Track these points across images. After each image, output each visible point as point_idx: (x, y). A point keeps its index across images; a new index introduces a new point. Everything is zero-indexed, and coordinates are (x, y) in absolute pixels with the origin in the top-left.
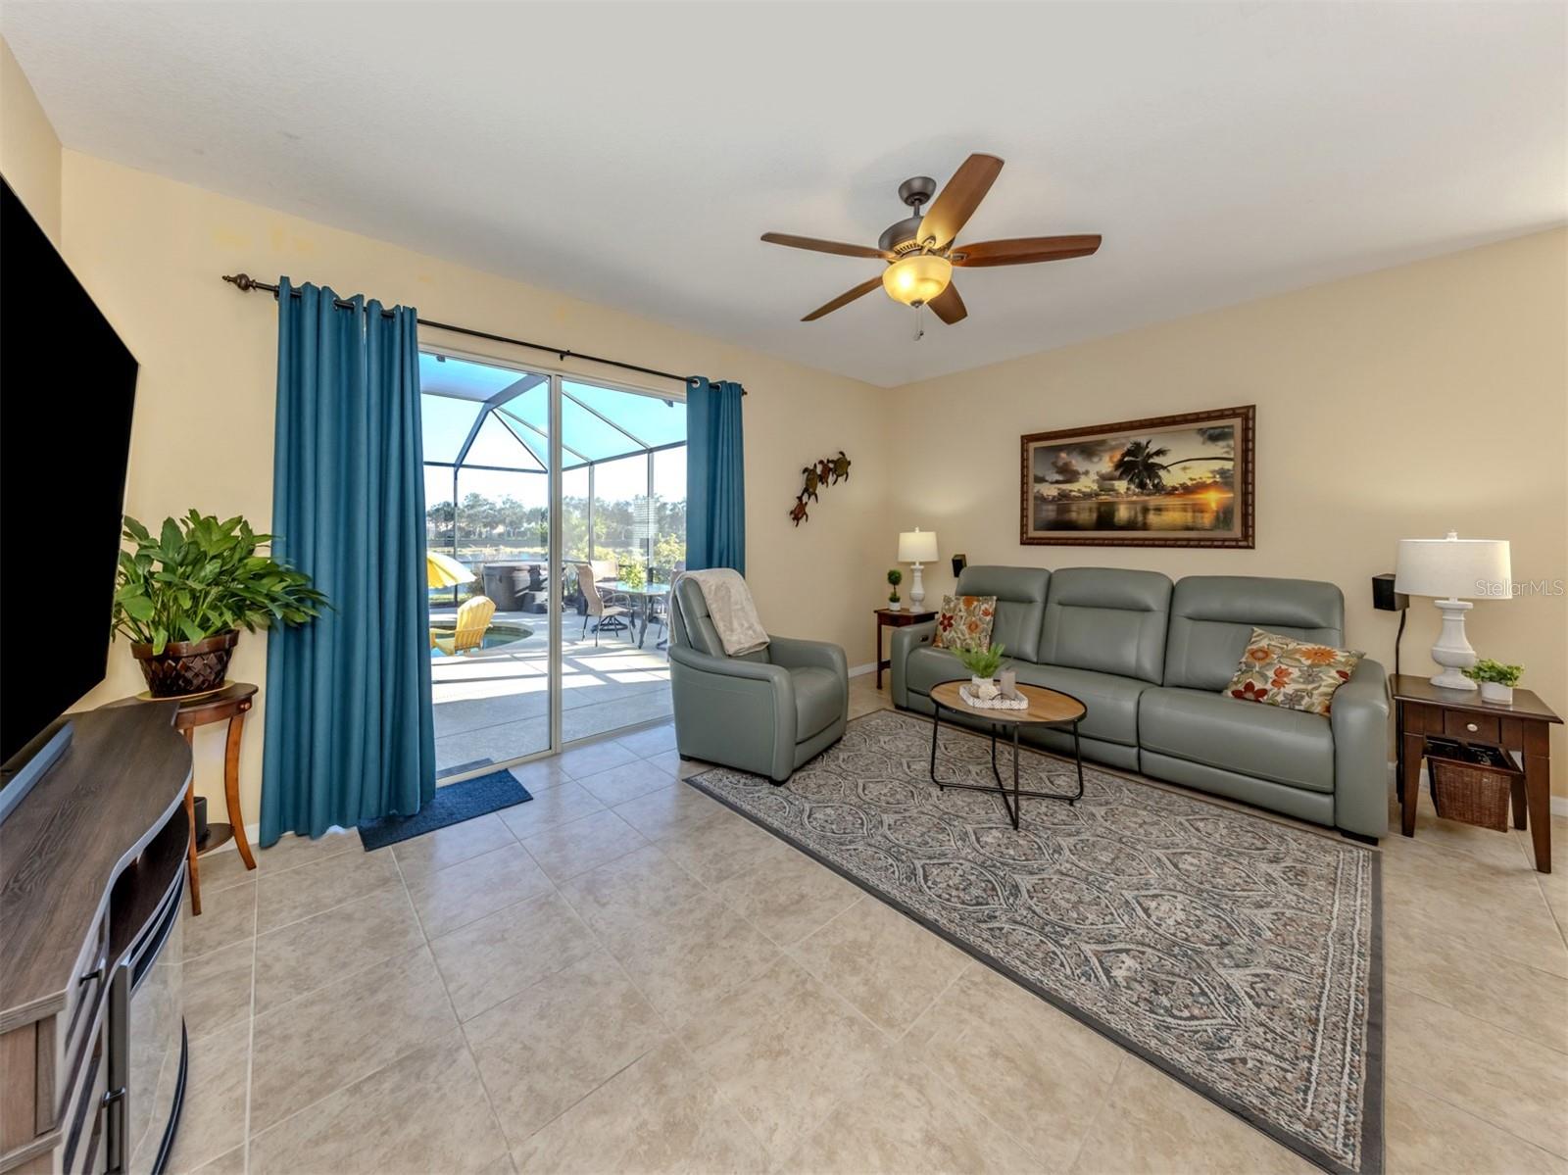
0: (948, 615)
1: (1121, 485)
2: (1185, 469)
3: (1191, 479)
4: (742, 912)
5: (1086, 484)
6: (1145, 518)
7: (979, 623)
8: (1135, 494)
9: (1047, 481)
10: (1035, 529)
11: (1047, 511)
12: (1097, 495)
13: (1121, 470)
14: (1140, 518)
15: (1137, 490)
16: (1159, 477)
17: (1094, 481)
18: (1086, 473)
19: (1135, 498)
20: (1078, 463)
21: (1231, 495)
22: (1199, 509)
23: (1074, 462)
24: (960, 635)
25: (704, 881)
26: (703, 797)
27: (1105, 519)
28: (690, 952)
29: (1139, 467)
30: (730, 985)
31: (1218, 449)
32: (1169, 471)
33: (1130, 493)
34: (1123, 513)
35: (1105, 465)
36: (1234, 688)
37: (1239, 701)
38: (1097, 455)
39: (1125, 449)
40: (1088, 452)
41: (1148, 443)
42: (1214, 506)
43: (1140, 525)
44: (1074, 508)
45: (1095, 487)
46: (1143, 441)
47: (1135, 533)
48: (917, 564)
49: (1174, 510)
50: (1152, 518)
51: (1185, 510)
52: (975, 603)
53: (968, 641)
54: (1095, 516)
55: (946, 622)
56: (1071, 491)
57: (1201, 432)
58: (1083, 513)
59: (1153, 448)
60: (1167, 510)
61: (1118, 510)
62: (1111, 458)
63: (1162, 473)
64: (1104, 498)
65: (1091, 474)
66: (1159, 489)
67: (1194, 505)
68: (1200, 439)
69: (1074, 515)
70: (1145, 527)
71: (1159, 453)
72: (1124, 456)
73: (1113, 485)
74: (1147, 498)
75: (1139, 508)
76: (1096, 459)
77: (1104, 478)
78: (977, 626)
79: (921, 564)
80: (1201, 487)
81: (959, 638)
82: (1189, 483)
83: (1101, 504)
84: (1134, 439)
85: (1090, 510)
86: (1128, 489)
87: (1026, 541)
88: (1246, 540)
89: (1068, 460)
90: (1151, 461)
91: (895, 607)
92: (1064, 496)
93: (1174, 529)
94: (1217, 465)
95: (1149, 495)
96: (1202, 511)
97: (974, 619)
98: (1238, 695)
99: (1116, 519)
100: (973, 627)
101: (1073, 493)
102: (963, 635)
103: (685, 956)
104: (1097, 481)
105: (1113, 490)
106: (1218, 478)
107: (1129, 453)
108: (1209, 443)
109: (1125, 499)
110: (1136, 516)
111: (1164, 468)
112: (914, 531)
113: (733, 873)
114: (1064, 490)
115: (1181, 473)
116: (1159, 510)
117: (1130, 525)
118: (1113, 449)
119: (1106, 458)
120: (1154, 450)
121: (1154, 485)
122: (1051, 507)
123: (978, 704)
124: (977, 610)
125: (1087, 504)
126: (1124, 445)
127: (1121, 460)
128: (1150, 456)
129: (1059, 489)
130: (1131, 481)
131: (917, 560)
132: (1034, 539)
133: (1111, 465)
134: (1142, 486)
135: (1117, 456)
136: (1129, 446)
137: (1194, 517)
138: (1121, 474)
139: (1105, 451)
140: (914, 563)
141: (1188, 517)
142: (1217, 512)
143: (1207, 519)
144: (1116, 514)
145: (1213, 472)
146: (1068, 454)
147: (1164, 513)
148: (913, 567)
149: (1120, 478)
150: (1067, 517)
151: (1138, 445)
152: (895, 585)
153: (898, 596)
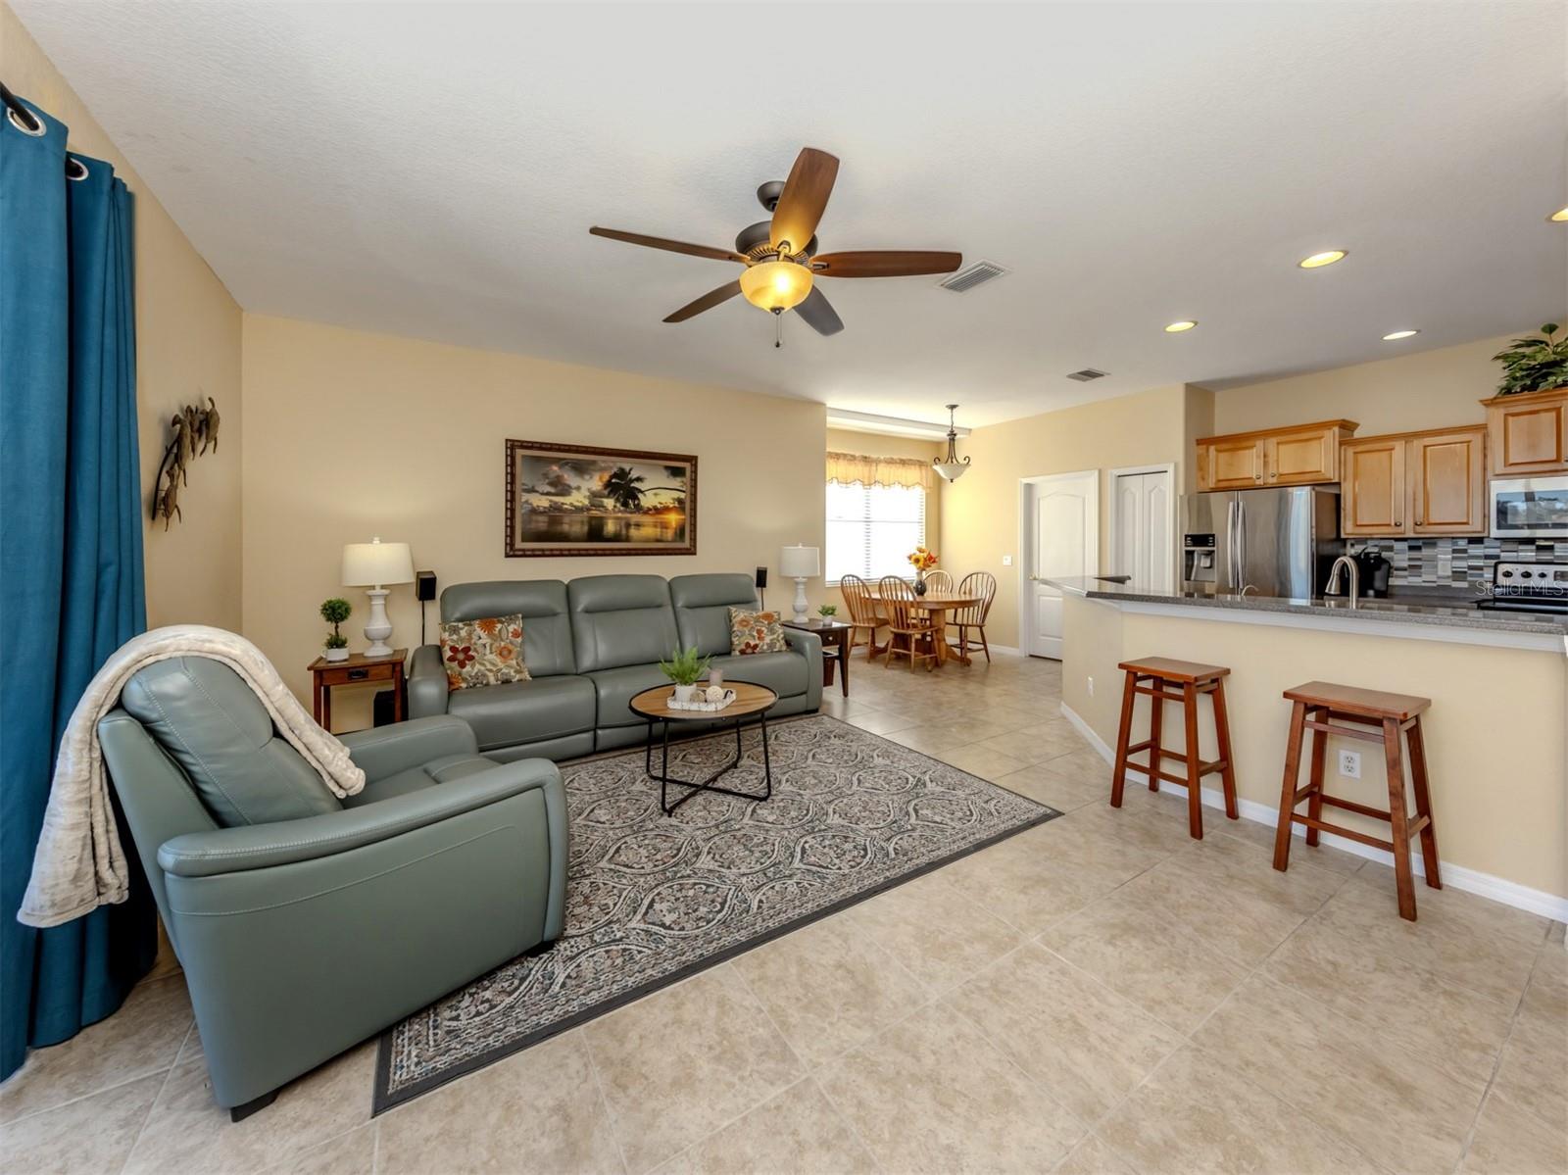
0: (460, 647)
1: (609, 503)
2: (656, 494)
3: (661, 503)
4: (866, 1034)
5: (578, 498)
7: (510, 647)
8: (620, 511)
9: (537, 492)
10: (523, 540)
11: (537, 522)
12: (588, 509)
13: (609, 490)
14: (624, 532)
15: (622, 508)
16: (638, 499)
17: (585, 497)
18: (578, 488)
19: (620, 515)
20: (571, 479)
21: (683, 517)
22: (664, 526)
23: (566, 476)
24: (489, 667)
25: (788, 1082)
26: (495, 1070)
27: (595, 532)
28: (950, 1108)
29: (623, 489)
30: (1000, 1060)
31: (676, 483)
32: (645, 495)
33: (616, 510)
34: (610, 527)
35: (596, 483)
36: (739, 648)
37: (745, 656)
38: (589, 474)
39: (613, 472)
40: (580, 469)
41: (631, 470)
42: (674, 524)
43: (624, 538)
44: (566, 520)
45: (586, 502)
46: (627, 468)
47: (620, 545)
48: (378, 587)
49: (648, 526)
50: (633, 532)
51: (655, 526)
52: (499, 626)
53: (504, 670)
54: (586, 528)
55: (461, 656)
56: (563, 504)
57: (667, 468)
58: (575, 526)
59: (634, 475)
60: (644, 526)
61: (607, 525)
62: (601, 478)
63: (640, 496)
64: (595, 513)
65: (582, 491)
66: (638, 508)
67: (661, 523)
68: (665, 473)
69: (566, 528)
70: (628, 539)
71: (639, 479)
72: (612, 477)
73: (602, 502)
74: (629, 515)
75: (623, 523)
76: (587, 477)
77: (594, 495)
78: (510, 652)
79: (383, 587)
80: (666, 509)
81: (490, 671)
82: (659, 506)
83: (591, 518)
84: (619, 465)
85: (582, 522)
86: (615, 506)
87: (511, 552)
88: (691, 551)
89: (560, 474)
90: (632, 485)
91: (338, 655)
92: (557, 508)
93: (647, 540)
94: (677, 495)
95: (631, 513)
96: (666, 528)
97: (503, 644)
98: (743, 652)
99: (605, 533)
100: (505, 653)
101: (565, 506)
102: (494, 665)
103: (958, 1115)
104: (589, 498)
105: (603, 507)
106: (676, 505)
107: (615, 476)
108: (671, 477)
109: (613, 515)
110: (621, 530)
111: (642, 492)
112: (371, 542)
113: (776, 1037)
114: (556, 503)
115: (653, 497)
116: (638, 525)
117: (616, 538)
118: (603, 470)
119: (596, 477)
120: (634, 477)
121: (634, 505)
122: (543, 518)
123: (711, 708)
124: (504, 632)
125: (578, 517)
126: (611, 468)
127: (609, 481)
128: (632, 481)
129: (551, 501)
130: (617, 500)
131: (378, 583)
132: (523, 551)
133: (600, 484)
134: (625, 504)
135: (606, 477)
136: (615, 470)
137: (662, 532)
138: (609, 494)
139: (595, 471)
140: (373, 588)
141: (658, 531)
142: (676, 529)
143: (670, 534)
144: (605, 528)
145: (674, 499)
146: (560, 468)
147: (642, 528)
149: (608, 497)
150: (559, 528)
151: (622, 470)
152: (337, 623)
153: (343, 638)
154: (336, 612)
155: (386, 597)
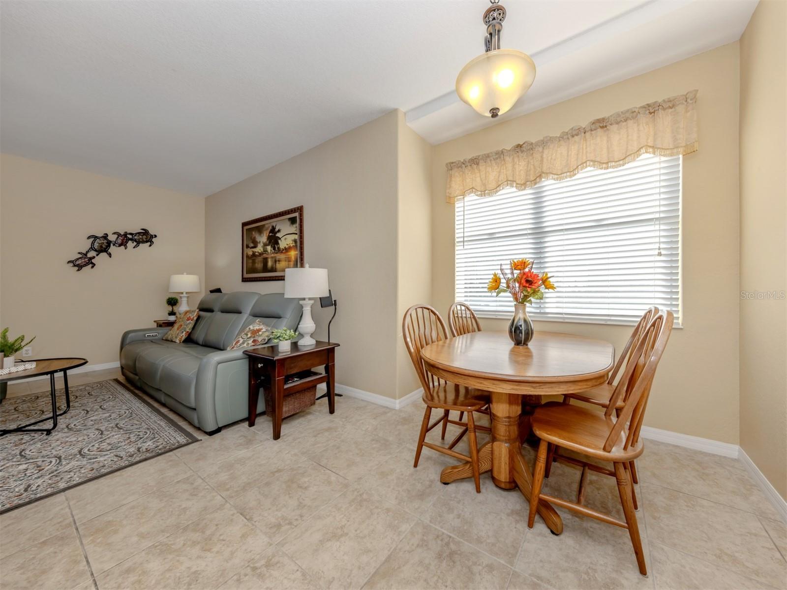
1: (269, 249)
5: (260, 248)
6: (275, 265)
9: (249, 247)
13: (269, 241)
16: (279, 244)
18: (260, 242)
19: (273, 255)
21: (297, 253)
29: (273, 239)
31: (294, 229)
32: (281, 241)
33: (271, 252)
38: (263, 233)
39: (270, 230)
40: (261, 231)
45: (262, 250)
46: (275, 225)
47: (273, 274)
48: (185, 293)
57: (289, 220)
59: (277, 228)
62: (266, 235)
63: (279, 241)
64: (265, 255)
66: (279, 250)
68: (289, 223)
71: (279, 231)
72: (270, 233)
77: (264, 245)
79: (187, 293)
80: (290, 248)
82: (287, 247)
84: (271, 223)
87: (244, 280)
89: (255, 236)
90: (277, 235)
92: (254, 255)
94: (294, 237)
95: (277, 253)
97: (182, 322)
101: (256, 253)
104: (263, 247)
105: (267, 252)
106: (294, 244)
108: (291, 225)
109: (270, 256)
110: (273, 265)
115: (284, 241)
118: (267, 229)
121: (277, 248)
126: (270, 227)
129: (253, 251)
130: (272, 246)
131: (184, 291)
132: (248, 278)
133: (266, 238)
134: (274, 249)
139: (265, 230)
140: (182, 293)
145: (293, 240)
146: (255, 232)
148: (182, 295)
149: (269, 245)
151: (273, 227)
152: (172, 306)
153: (175, 311)
154: (172, 302)
155: (188, 297)
